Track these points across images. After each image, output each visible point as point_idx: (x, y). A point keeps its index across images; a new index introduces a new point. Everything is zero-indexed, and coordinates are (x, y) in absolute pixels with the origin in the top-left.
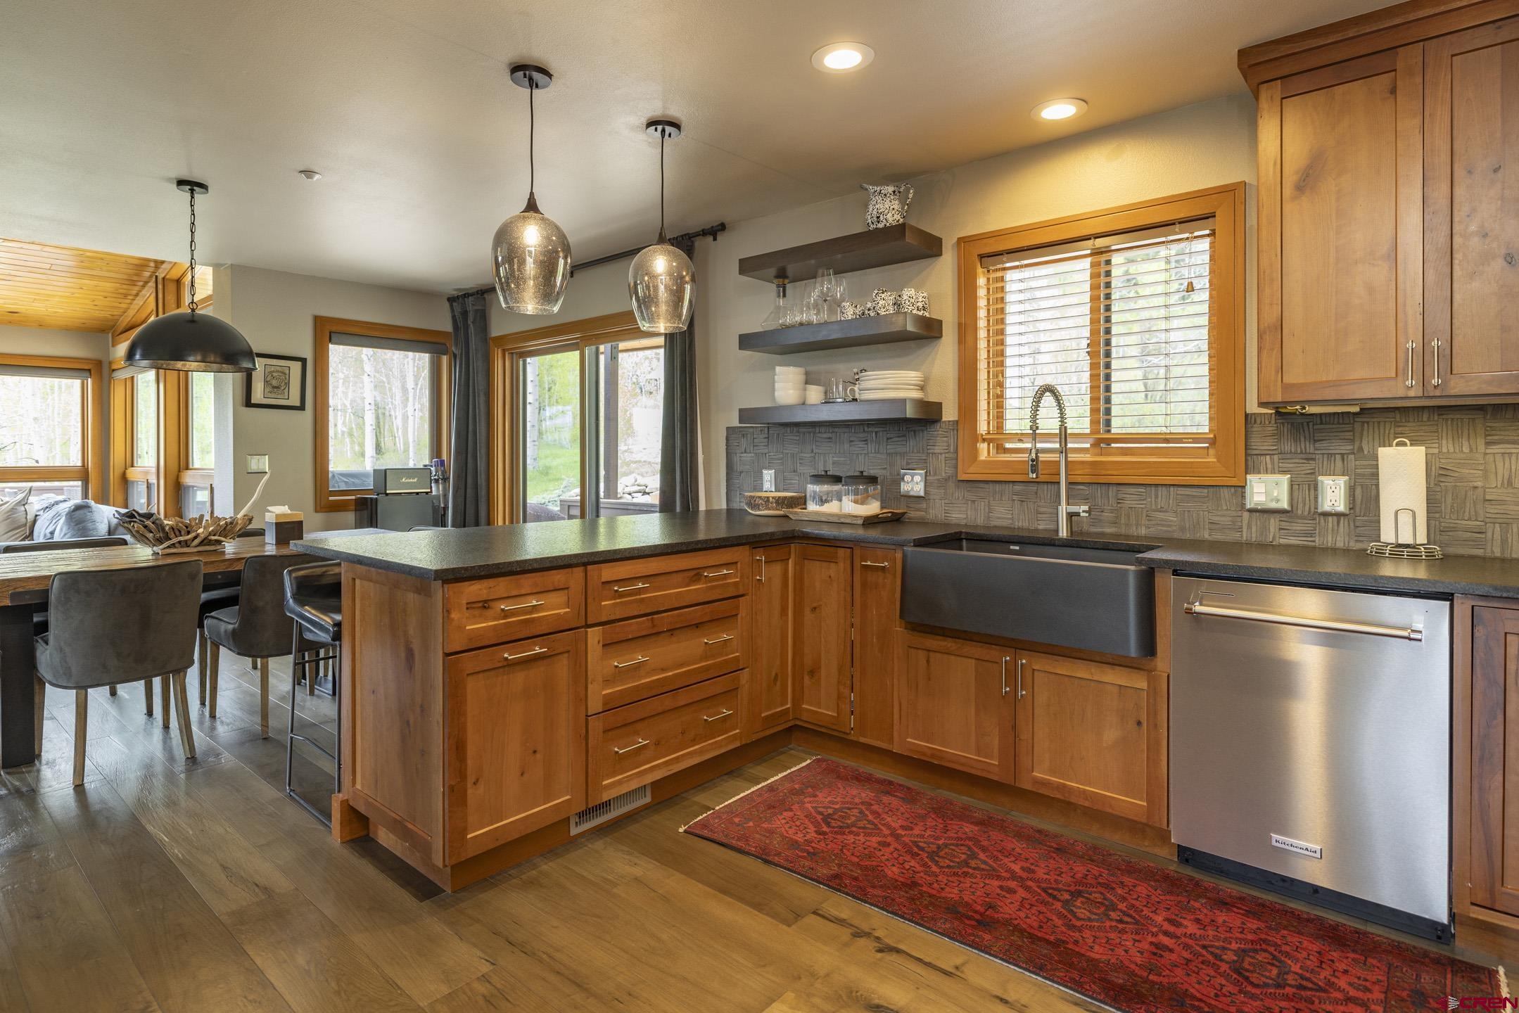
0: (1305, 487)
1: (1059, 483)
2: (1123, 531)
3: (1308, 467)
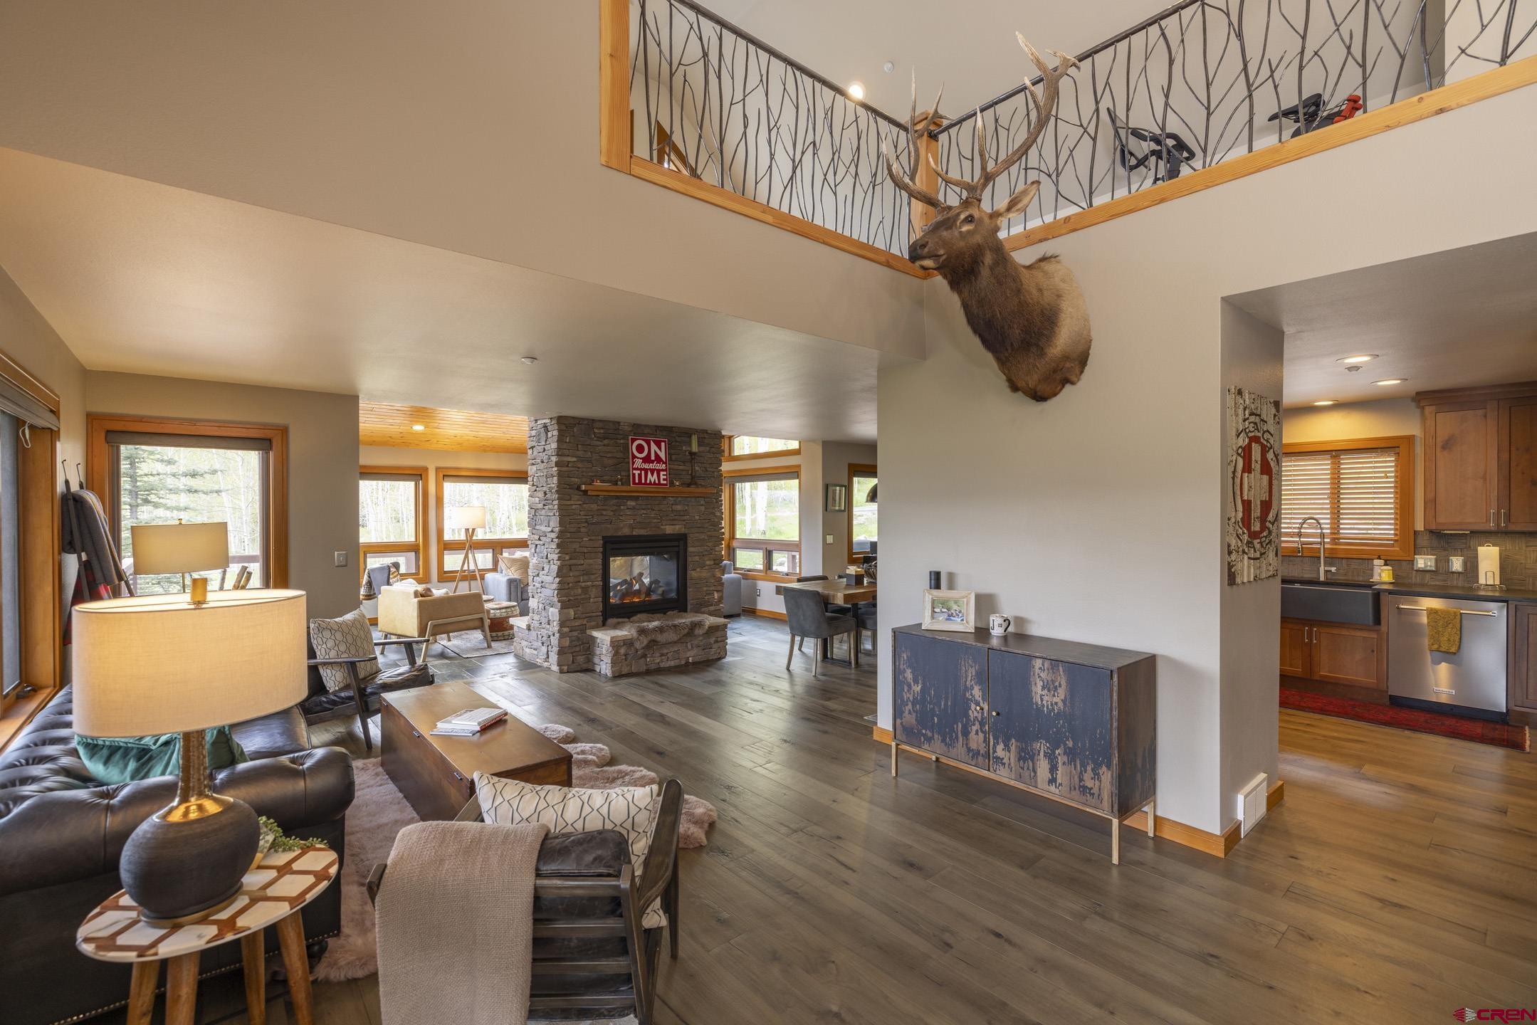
0: (1443, 562)
1: (1320, 557)
2: (1350, 578)
3: (1444, 553)
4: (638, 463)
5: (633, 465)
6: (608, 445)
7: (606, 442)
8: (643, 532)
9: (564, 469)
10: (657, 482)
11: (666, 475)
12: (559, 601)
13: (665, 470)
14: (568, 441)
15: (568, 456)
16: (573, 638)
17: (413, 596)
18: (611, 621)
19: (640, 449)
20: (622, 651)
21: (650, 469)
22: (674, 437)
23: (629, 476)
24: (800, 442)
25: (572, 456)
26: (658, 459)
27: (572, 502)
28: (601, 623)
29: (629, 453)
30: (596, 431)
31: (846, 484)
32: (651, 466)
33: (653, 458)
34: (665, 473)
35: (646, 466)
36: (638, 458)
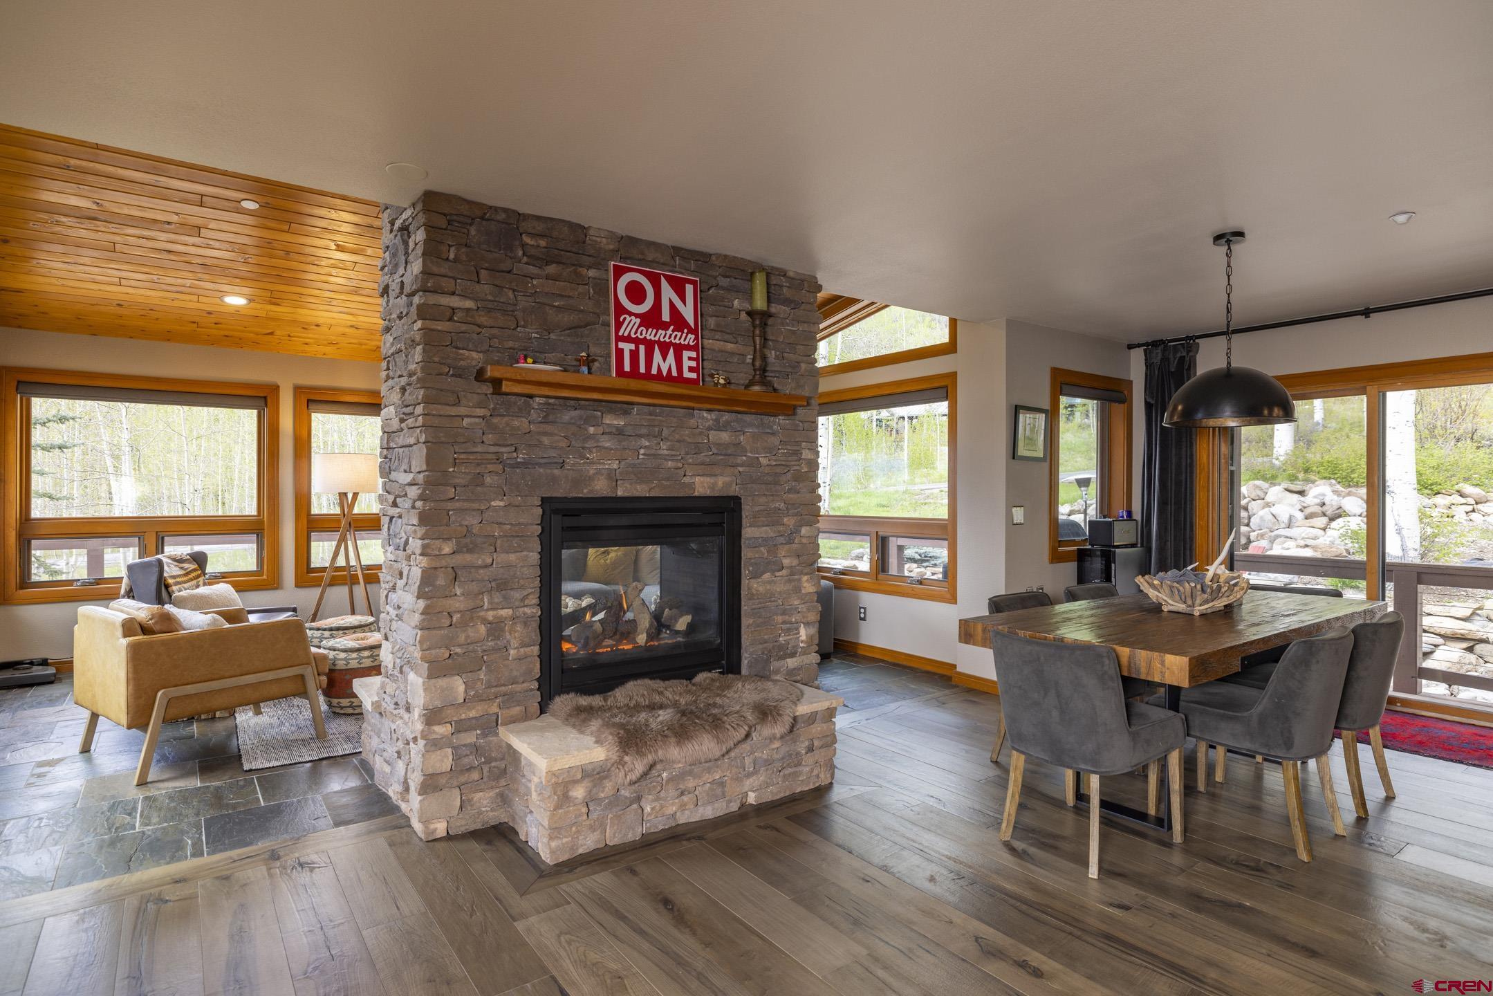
4: (631, 326)
5: (618, 328)
6: (554, 278)
7: (552, 269)
8: (641, 490)
9: (440, 326)
10: (675, 373)
11: (696, 359)
12: (422, 659)
13: (694, 348)
14: (452, 256)
15: (453, 294)
16: (464, 751)
17: (119, 632)
18: (563, 702)
19: (635, 292)
20: (579, 793)
21: (659, 342)
22: (715, 278)
23: (609, 356)
24: (953, 324)
25: (464, 297)
26: (678, 321)
27: (462, 410)
28: (535, 707)
29: (608, 296)
30: (527, 240)
31: (1047, 406)
32: (662, 335)
33: (666, 317)
34: (694, 354)
35: (650, 335)
36: (631, 314)
